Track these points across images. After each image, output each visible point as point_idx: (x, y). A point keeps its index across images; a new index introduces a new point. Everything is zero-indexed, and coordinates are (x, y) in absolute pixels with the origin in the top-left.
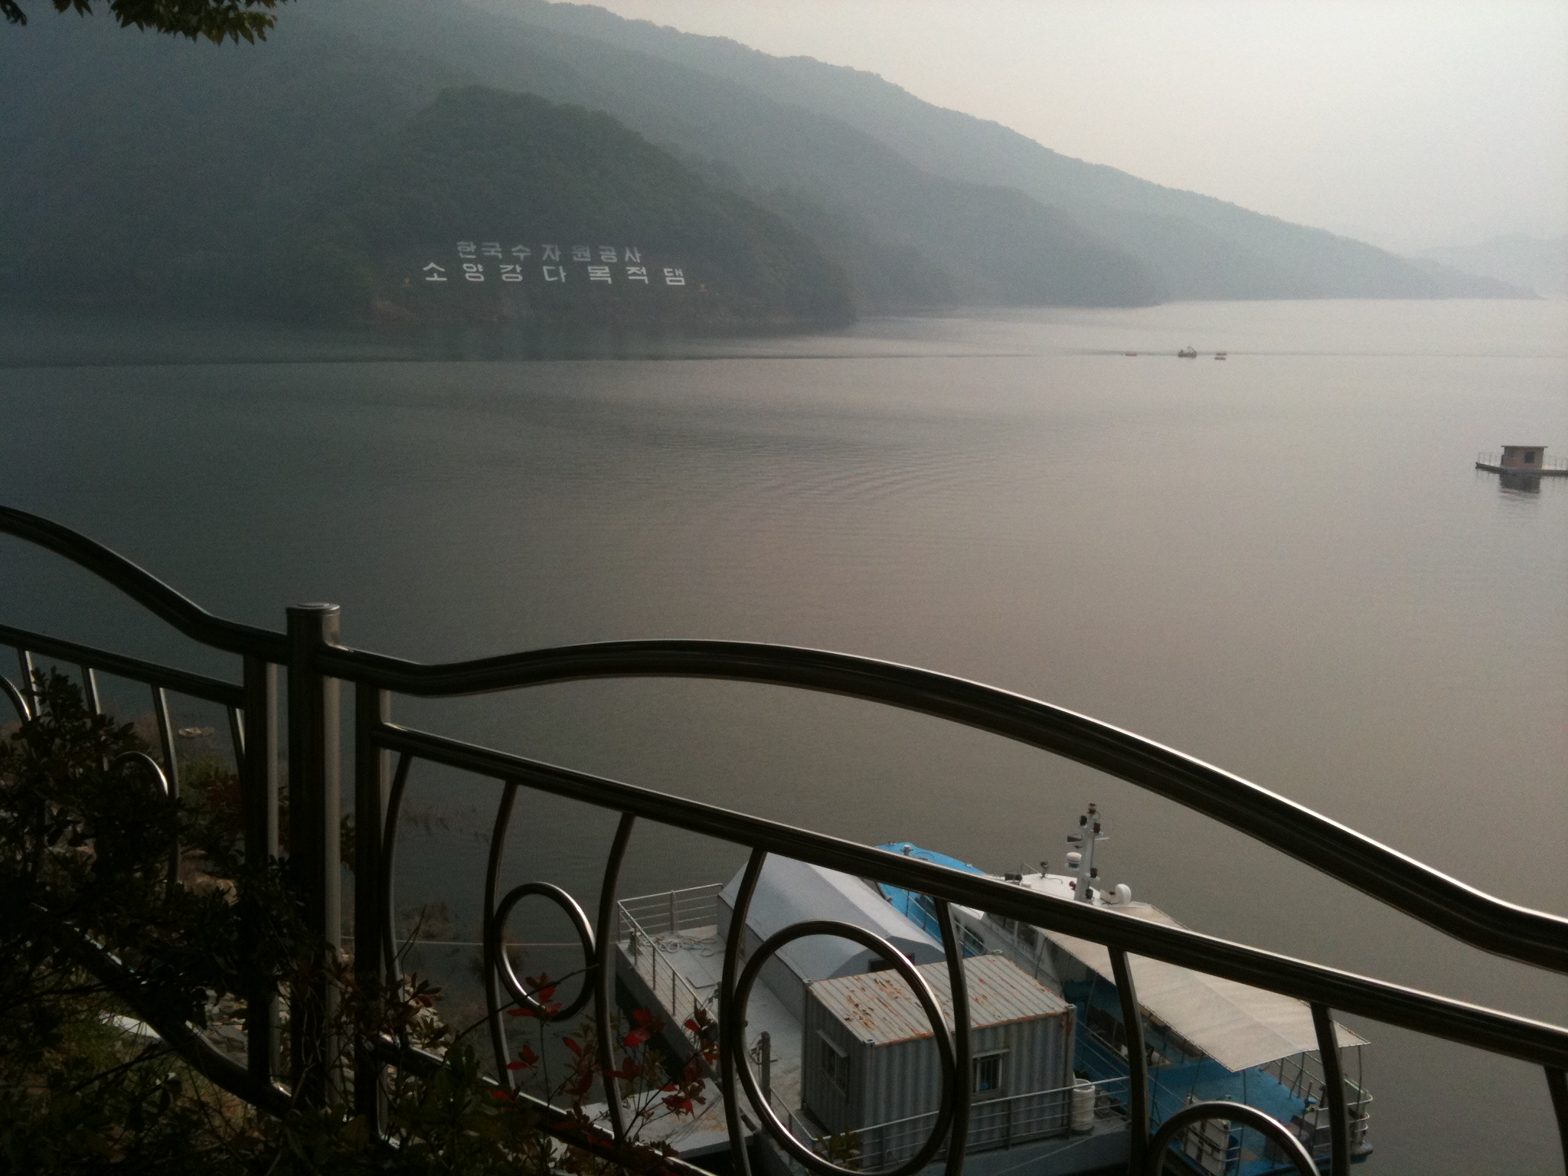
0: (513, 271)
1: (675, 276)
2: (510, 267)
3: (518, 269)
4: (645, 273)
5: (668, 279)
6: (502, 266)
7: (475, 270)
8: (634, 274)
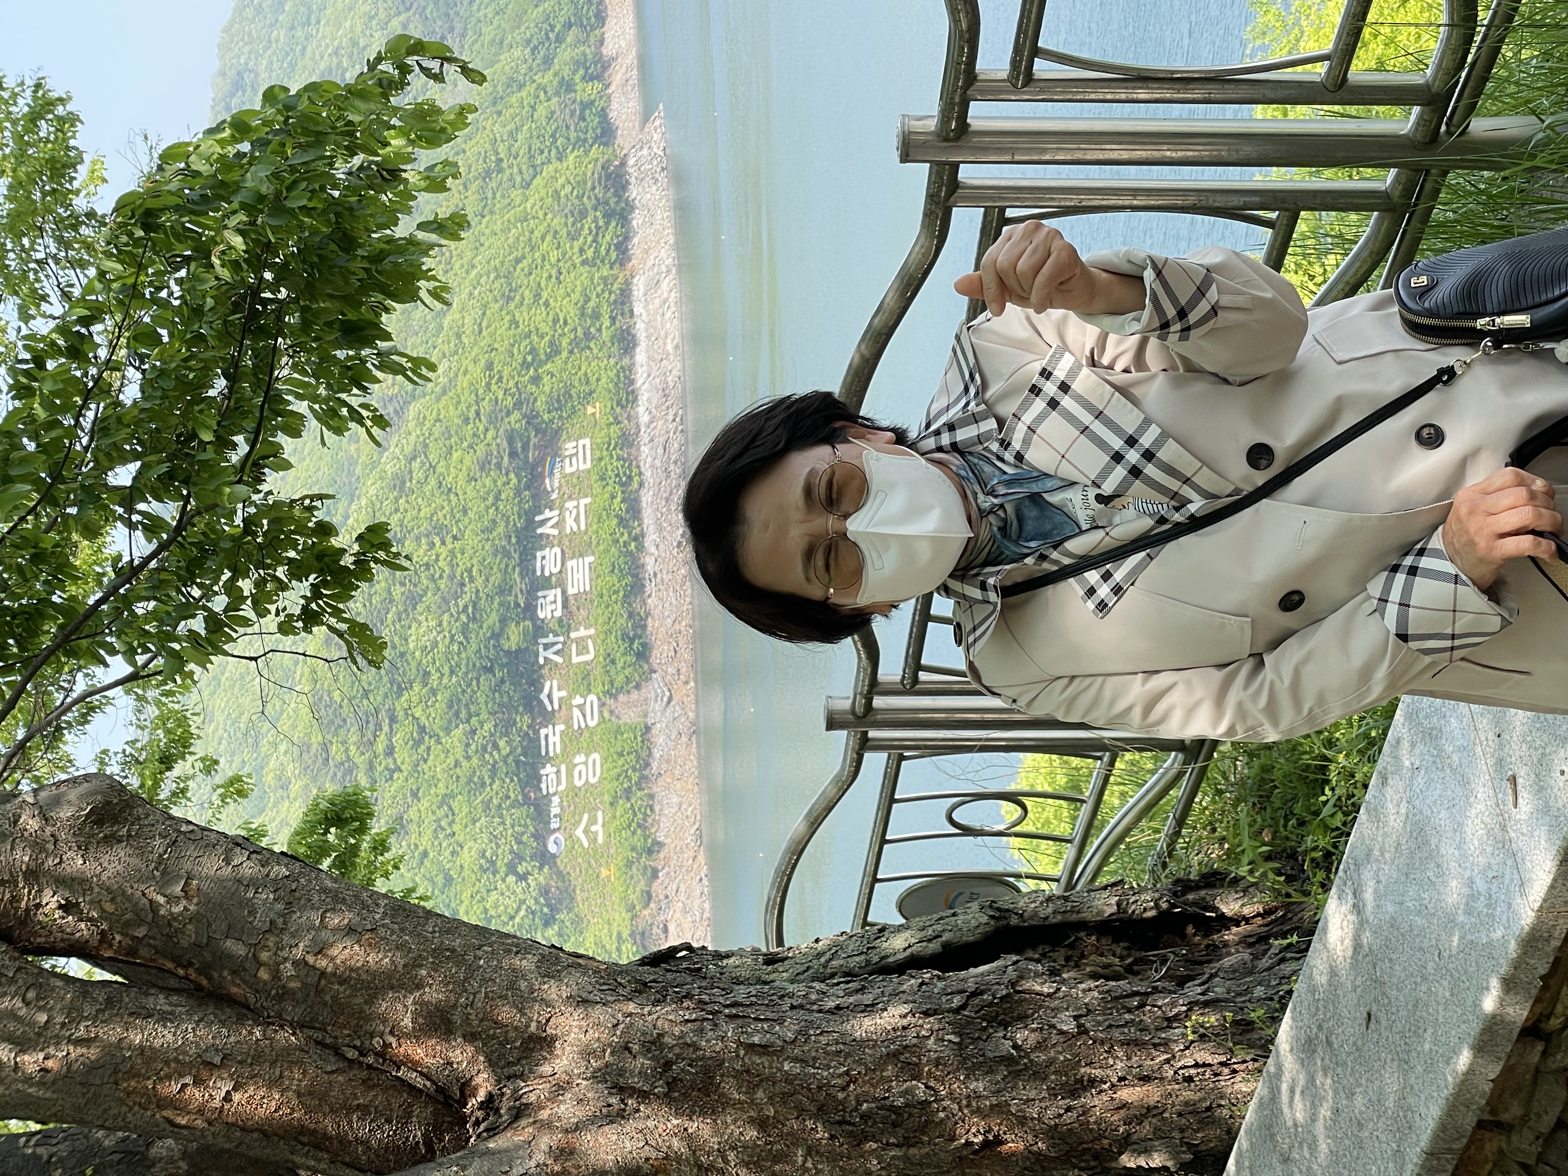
0: (581, 707)
1: (576, 454)
2: (576, 712)
3: (578, 700)
4: (575, 503)
5: (582, 467)
6: (576, 727)
7: (582, 767)
8: (577, 520)
